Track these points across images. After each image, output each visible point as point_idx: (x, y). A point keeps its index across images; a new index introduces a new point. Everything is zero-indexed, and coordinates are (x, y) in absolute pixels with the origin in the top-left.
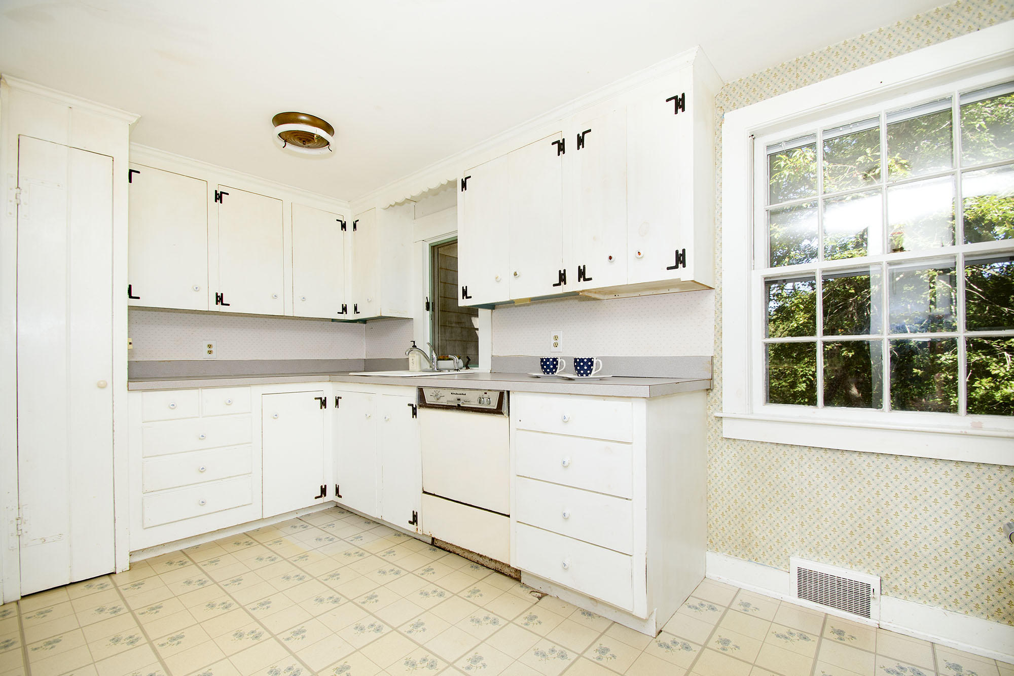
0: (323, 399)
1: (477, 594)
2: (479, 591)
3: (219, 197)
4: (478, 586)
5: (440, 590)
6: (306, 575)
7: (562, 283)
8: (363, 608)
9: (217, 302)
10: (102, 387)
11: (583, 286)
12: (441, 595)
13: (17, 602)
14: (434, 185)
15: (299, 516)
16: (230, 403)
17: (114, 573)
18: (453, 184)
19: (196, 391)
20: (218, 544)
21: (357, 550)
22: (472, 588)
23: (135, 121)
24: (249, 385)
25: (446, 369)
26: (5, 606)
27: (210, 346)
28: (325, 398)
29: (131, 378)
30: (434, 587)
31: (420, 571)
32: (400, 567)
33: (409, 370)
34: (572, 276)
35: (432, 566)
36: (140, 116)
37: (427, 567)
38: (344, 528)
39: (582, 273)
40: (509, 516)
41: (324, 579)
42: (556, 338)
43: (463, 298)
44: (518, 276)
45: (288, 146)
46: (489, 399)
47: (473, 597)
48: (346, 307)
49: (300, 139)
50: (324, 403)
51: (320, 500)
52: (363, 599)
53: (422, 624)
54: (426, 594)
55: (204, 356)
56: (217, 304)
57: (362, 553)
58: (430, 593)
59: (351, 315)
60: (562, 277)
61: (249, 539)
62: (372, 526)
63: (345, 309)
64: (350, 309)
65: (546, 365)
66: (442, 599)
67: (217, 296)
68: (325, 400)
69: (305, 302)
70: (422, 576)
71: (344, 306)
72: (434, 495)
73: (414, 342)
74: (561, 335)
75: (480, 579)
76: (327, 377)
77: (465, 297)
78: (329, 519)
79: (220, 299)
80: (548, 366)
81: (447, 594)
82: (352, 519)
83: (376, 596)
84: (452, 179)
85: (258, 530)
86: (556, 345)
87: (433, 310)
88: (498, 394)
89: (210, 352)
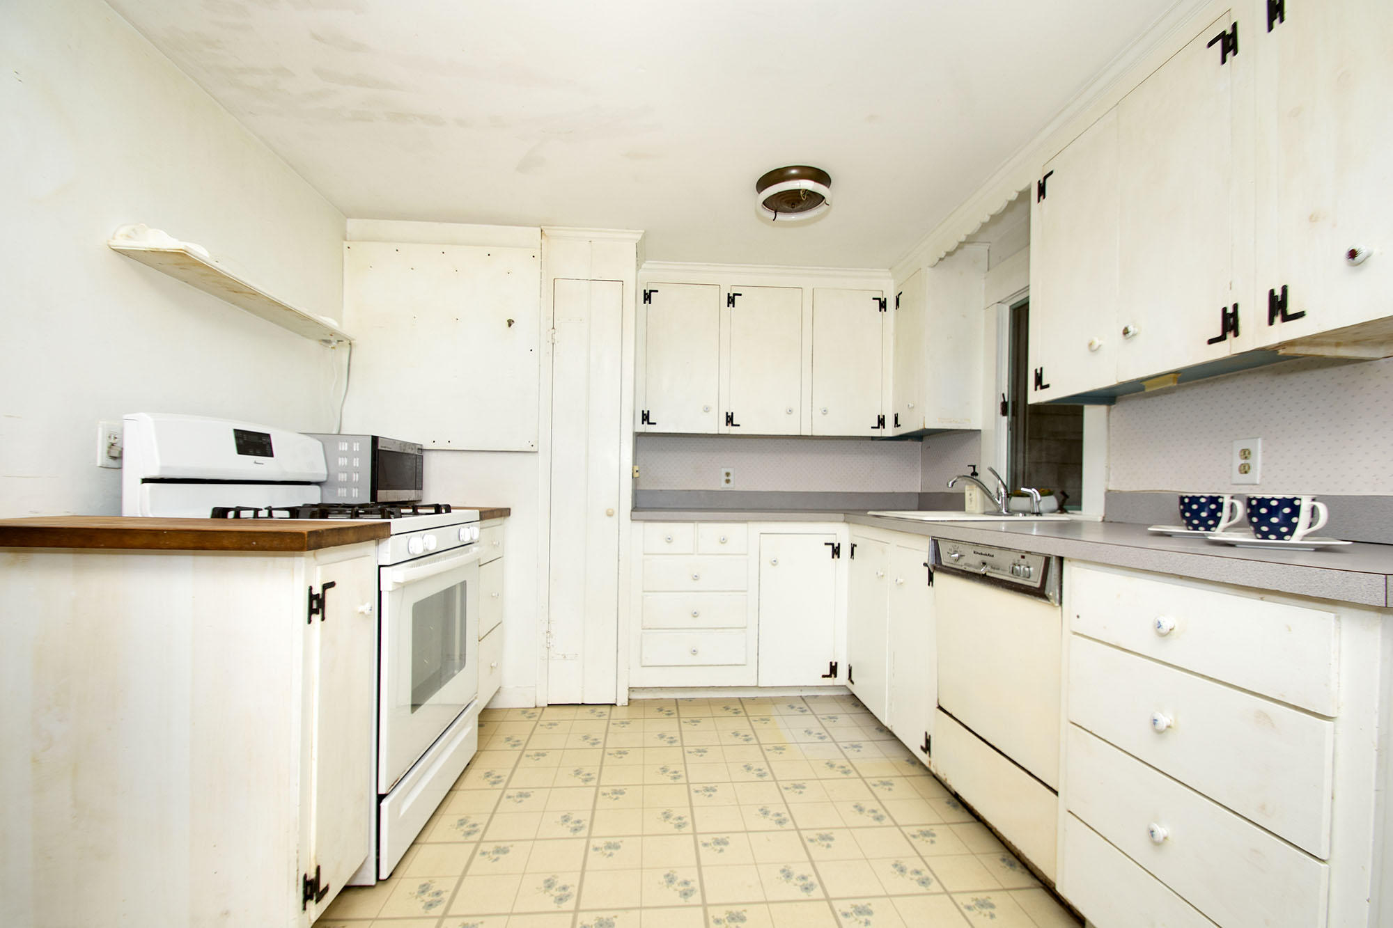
0: (836, 545)
1: (987, 911)
2: (992, 906)
3: (731, 300)
4: (995, 898)
5: (926, 873)
6: (769, 773)
7: (1230, 335)
8: (805, 847)
9: (727, 422)
10: (610, 515)
11: (1283, 332)
12: (924, 882)
13: (543, 708)
14: (998, 206)
15: (804, 694)
16: (724, 541)
17: (615, 705)
18: (1024, 196)
19: (692, 524)
20: (710, 702)
21: (845, 763)
22: (981, 896)
23: (639, 237)
24: (745, 521)
25: (1019, 512)
26: (536, 709)
27: (728, 474)
28: (839, 544)
29: (635, 508)
30: (919, 865)
31: (914, 831)
32: (886, 810)
33: (964, 510)
34: (1254, 314)
35: (936, 830)
36: (643, 231)
37: (927, 828)
38: (847, 727)
39: (1278, 306)
40: (1056, 793)
41: (785, 786)
42: (1246, 454)
43: (1036, 389)
44: (1130, 334)
45: (780, 217)
46: (1029, 567)
47: (975, 912)
48: (883, 419)
49: (788, 202)
50: (836, 551)
51: (829, 681)
52: (812, 834)
53: (870, 913)
54: (902, 870)
55: (723, 486)
56: (727, 425)
57: (849, 770)
58: (909, 870)
59: (889, 430)
60: (1230, 322)
61: (740, 706)
62: (882, 736)
63: (882, 422)
64: (889, 422)
65: (1191, 511)
66: (922, 889)
67: (727, 416)
68: (839, 547)
69: (827, 415)
70: (912, 840)
71: (881, 417)
72: (951, 715)
73: (974, 467)
74: (1258, 448)
75: (1006, 887)
76: (841, 516)
77: (1038, 387)
78: (835, 708)
79: (730, 419)
80: (1196, 514)
81: (934, 886)
82: (863, 718)
83: (831, 839)
84: (1022, 187)
85: (754, 699)
86: (1245, 470)
87: (1013, 414)
88: (1042, 561)
89: (728, 481)
